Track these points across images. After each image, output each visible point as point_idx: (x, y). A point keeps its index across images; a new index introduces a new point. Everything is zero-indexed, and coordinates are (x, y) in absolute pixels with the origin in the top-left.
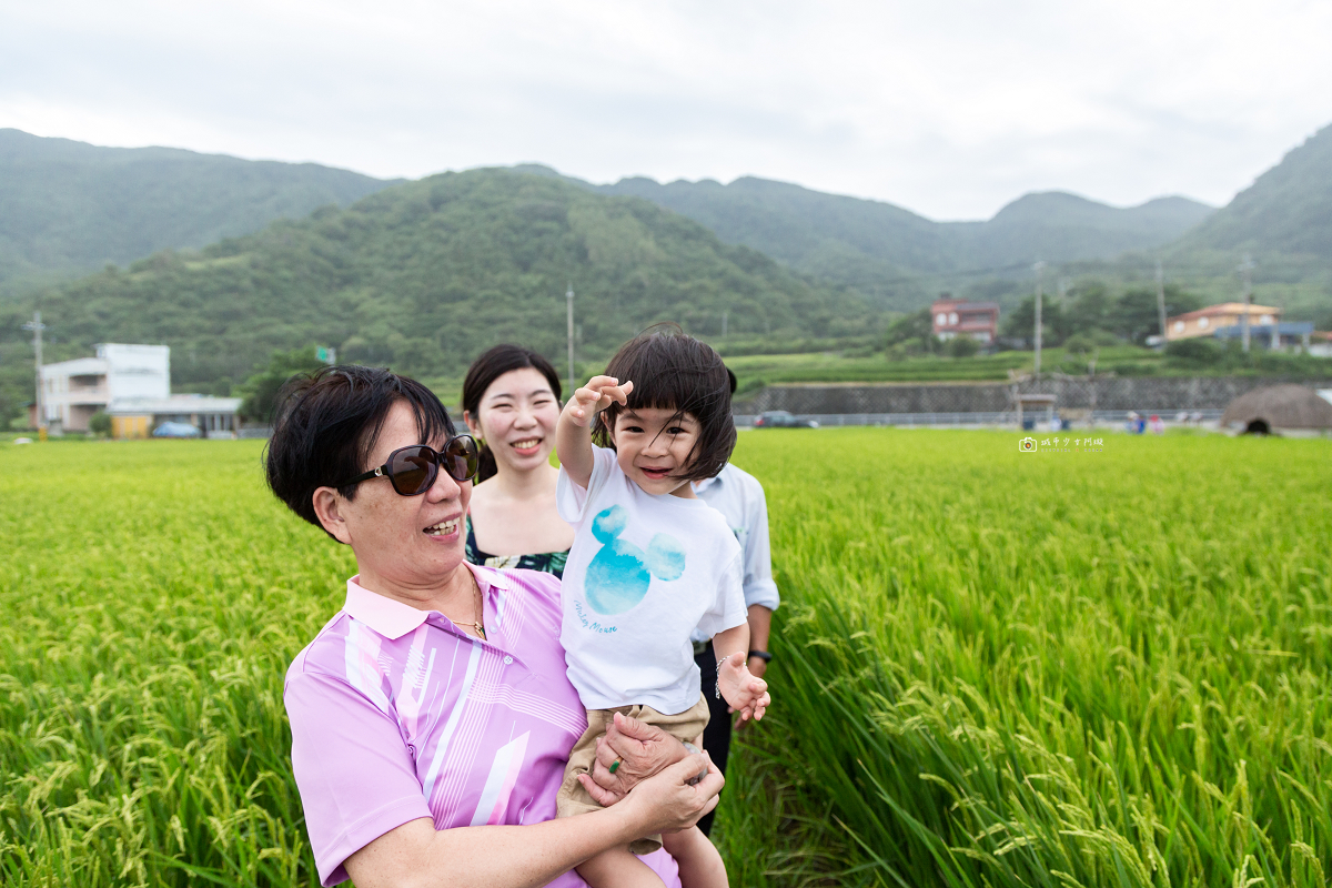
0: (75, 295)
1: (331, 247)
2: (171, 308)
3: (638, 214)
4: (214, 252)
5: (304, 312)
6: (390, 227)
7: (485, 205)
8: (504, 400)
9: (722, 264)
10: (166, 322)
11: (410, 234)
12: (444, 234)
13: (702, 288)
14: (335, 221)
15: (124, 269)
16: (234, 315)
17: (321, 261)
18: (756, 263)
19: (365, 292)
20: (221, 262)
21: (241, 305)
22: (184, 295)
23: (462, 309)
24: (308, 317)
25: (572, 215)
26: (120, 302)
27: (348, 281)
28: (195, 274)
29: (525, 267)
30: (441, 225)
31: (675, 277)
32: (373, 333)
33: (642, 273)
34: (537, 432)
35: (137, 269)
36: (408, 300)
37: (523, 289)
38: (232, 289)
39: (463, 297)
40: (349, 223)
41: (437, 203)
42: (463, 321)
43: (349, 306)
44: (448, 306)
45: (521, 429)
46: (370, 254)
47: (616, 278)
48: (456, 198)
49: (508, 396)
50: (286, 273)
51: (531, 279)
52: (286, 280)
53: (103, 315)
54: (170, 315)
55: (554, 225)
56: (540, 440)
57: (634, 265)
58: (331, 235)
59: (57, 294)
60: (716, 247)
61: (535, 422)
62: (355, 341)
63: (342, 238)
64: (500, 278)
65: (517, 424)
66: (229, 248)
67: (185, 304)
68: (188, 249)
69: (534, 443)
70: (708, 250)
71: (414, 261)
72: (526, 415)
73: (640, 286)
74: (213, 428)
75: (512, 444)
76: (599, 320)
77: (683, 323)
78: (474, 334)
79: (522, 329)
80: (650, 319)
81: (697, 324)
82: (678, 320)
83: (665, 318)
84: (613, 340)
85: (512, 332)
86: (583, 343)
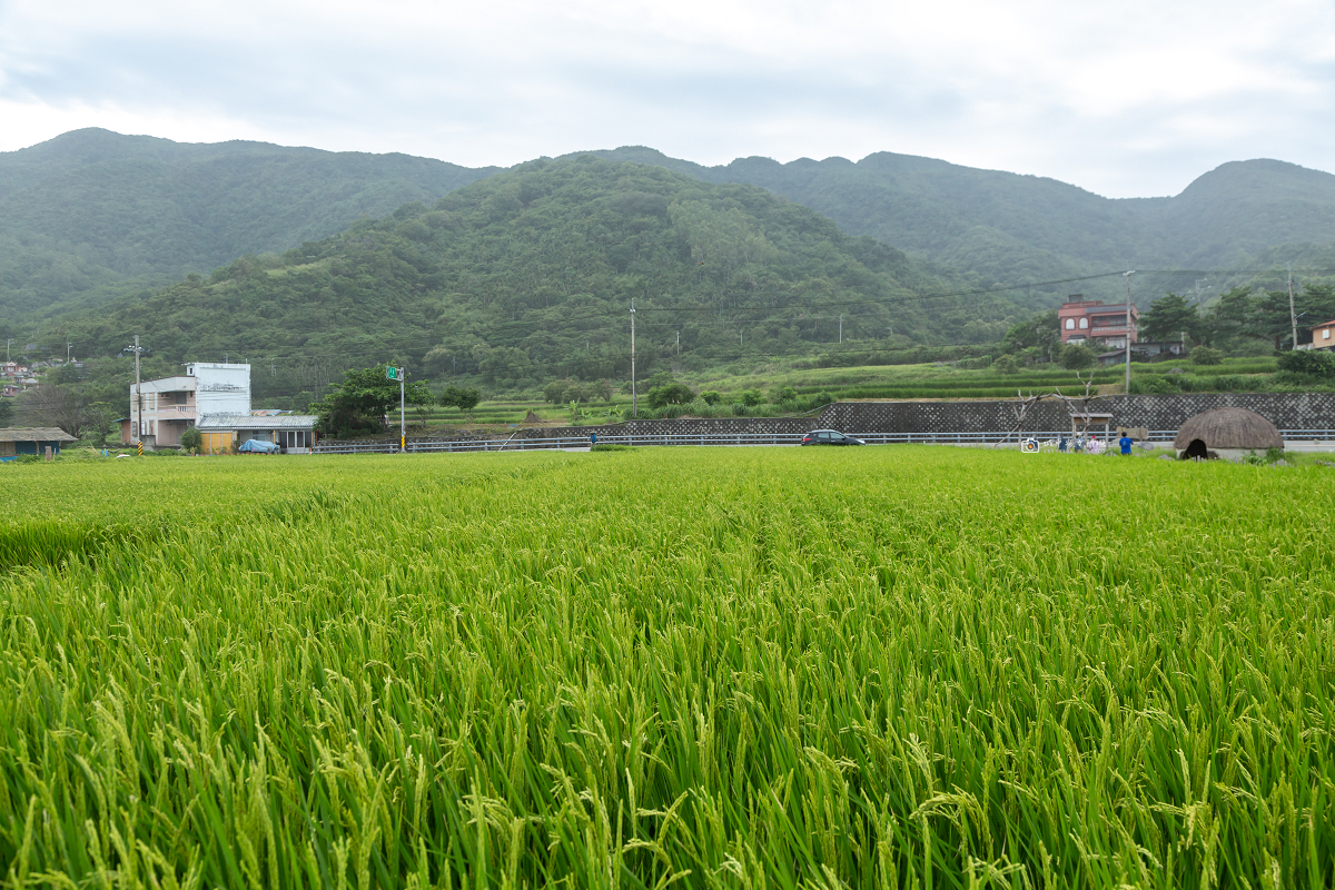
0: (158, 306)
1: (414, 249)
2: (252, 318)
3: (748, 205)
4: (294, 258)
5: (385, 320)
6: (479, 226)
7: (578, 199)
9: (842, 259)
10: (247, 333)
11: (498, 233)
12: (534, 232)
13: (816, 287)
14: (419, 221)
15: (206, 276)
16: (314, 324)
17: (404, 263)
18: (883, 257)
19: (448, 298)
20: (302, 268)
21: (322, 313)
22: (263, 305)
23: (551, 313)
24: (390, 325)
25: (673, 208)
26: (202, 312)
27: (432, 285)
28: (276, 282)
29: (621, 267)
30: (532, 222)
31: (786, 276)
32: (458, 343)
33: (749, 272)
35: (218, 278)
36: (493, 305)
37: (618, 292)
38: (313, 297)
39: (553, 301)
40: (433, 223)
41: (527, 198)
42: (552, 326)
43: (431, 312)
44: (538, 311)
46: (456, 256)
47: (720, 278)
48: (548, 192)
50: (368, 278)
51: (627, 280)
52: (368, 286)
53: (184, 326)
54: (251, 325)
55: (653, 220)
57: (742, 262)
58: (416, 235)
59: (140, 305)
60: (837, 240)
62: (438, 350)
63: (427, 239)
64: (592, 279)
66: (309, 252)
67: (265, 314)
68: (269, 254)
70: (826, 244)
71: (501, 263)
73: (748, 286)
74: (292, 445)
76: (700, 325)
77: (793, 328)
78: (564, 341)
79: (615, 336)
80: (757, 324)
81: (809, 330)
82: (787, 325)
83: (773, 323)
84: (714, 348)
85: (604, 339)
86: (682, 352)
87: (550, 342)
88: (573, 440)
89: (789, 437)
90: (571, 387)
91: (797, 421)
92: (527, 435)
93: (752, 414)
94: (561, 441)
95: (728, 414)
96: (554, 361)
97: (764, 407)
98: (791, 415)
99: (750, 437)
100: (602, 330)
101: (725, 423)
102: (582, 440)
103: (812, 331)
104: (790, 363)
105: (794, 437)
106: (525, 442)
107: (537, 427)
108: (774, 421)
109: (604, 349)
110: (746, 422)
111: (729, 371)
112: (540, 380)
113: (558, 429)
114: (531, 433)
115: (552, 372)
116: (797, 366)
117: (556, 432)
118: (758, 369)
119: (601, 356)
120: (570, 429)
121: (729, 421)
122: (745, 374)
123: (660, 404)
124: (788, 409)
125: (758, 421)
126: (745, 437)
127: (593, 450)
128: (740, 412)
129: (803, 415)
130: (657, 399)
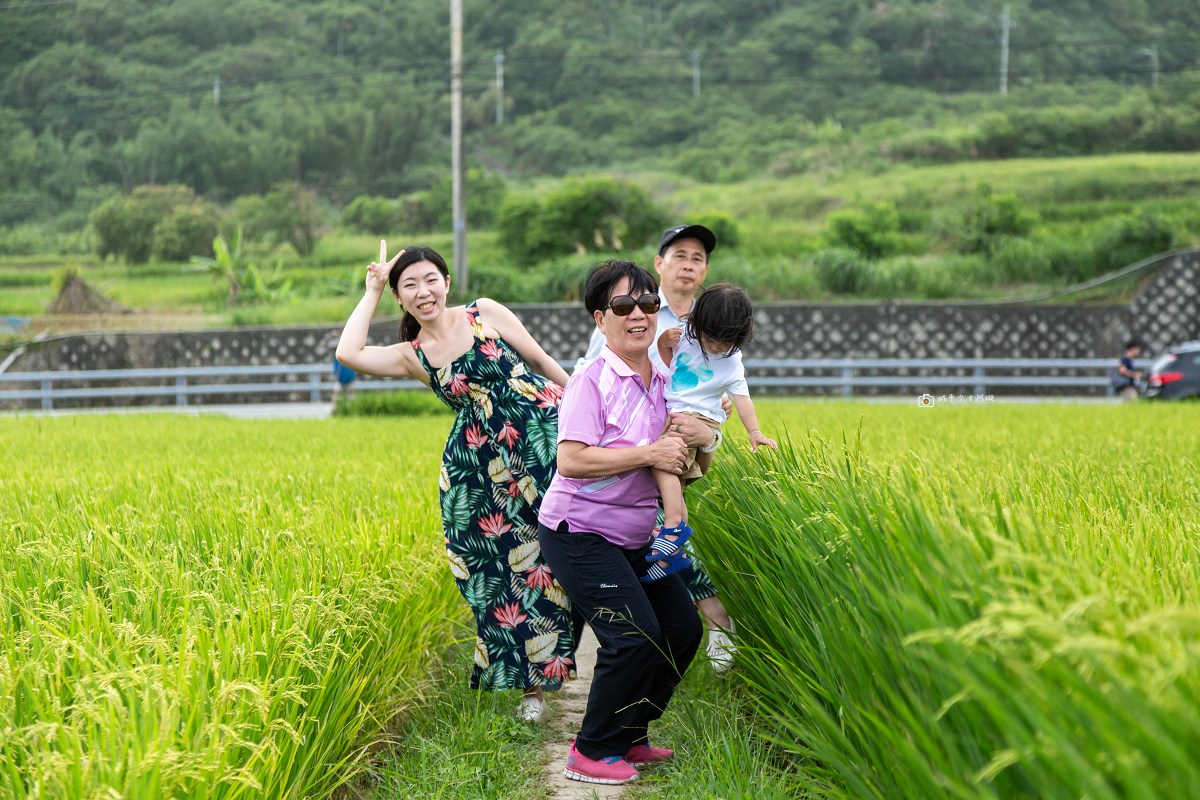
8: (410, 282)
34: (431, 299)
45: (421, 298)
49: (411, 279)
56: (434, 303)
61: (429, 293)
65: (419, 296)
69: (430, 305)
72: (424, 289)
75: (418, 307)
76: (568, 34)
77: (859, 45)
78: (141, 78)
79: (301, 63)
80: (743, 32)
81: (907, 53)
82: (839, 38)
83: (793, 30)
84: (612, 104)
85: (269, 73)
86: (511, 116)
87: (95, 79)
88: (234, 379)
89: (1027, 372)
90: (181, 210)
91: (1056, 315)
92: (66, 359)
93: (887, 289)
94: (192, 381)
95: (799, 290)
96: (108, 138)
97: (931, 265)
98: (1030, 293)
99: (884, 372)
100: (261, 47)
101: (793, 318)
102: (268, 379)
103: (918, 56)
104: (887, 144)
105: (1044, 372)
106: (59, 384)
107: (100, 328)
108: (973, 314)
109: (268, 103)
110: (868, 319)
111: (684, 169)
112: (66, 200)
113: (181, 337)
114: (78, 352)
115: (106, 173)
116: (908, 155)
117: (170, 349)
118: (783, 164)
119: (259, 124)
120: (225, 337)
121: (807, 312)
122: (736, 178)
123: (547, 249)
124: (1016, 273)
125: (913, 313)
126: (864, 372)
127: (343, 412)
128: (844, 282)
129: (1071, 293)
130: (535, 233)
